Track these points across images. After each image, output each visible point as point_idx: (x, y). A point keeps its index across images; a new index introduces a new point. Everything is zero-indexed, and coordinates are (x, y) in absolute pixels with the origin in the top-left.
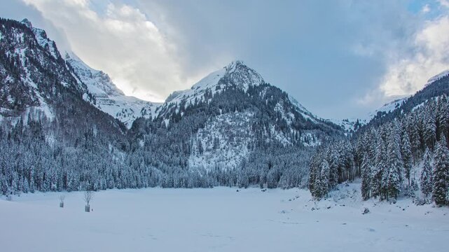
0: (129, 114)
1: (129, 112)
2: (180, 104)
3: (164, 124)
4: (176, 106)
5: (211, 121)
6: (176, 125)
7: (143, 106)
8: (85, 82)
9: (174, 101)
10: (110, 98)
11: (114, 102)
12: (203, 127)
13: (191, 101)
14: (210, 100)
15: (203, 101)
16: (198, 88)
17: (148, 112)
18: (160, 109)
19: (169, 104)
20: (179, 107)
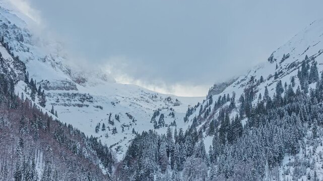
0: (124, 126)
1: (125, 120)
2: (242, 99)
3: (202, 148)
4: (233, 104)
5: (315, 136)
6: (229, 149)
7: (159, 105)
8: (23, 56)
9: (228, 91)
10: (81, 89)
11: (90, 99)
12: (294, 152)
13: (267, 90)
14: (313, 86)
15: (295, 90)
16: (286, 57)
17: (168, 120)
18: (196, 113)
19: (215, 98)
20: (238, 104)
